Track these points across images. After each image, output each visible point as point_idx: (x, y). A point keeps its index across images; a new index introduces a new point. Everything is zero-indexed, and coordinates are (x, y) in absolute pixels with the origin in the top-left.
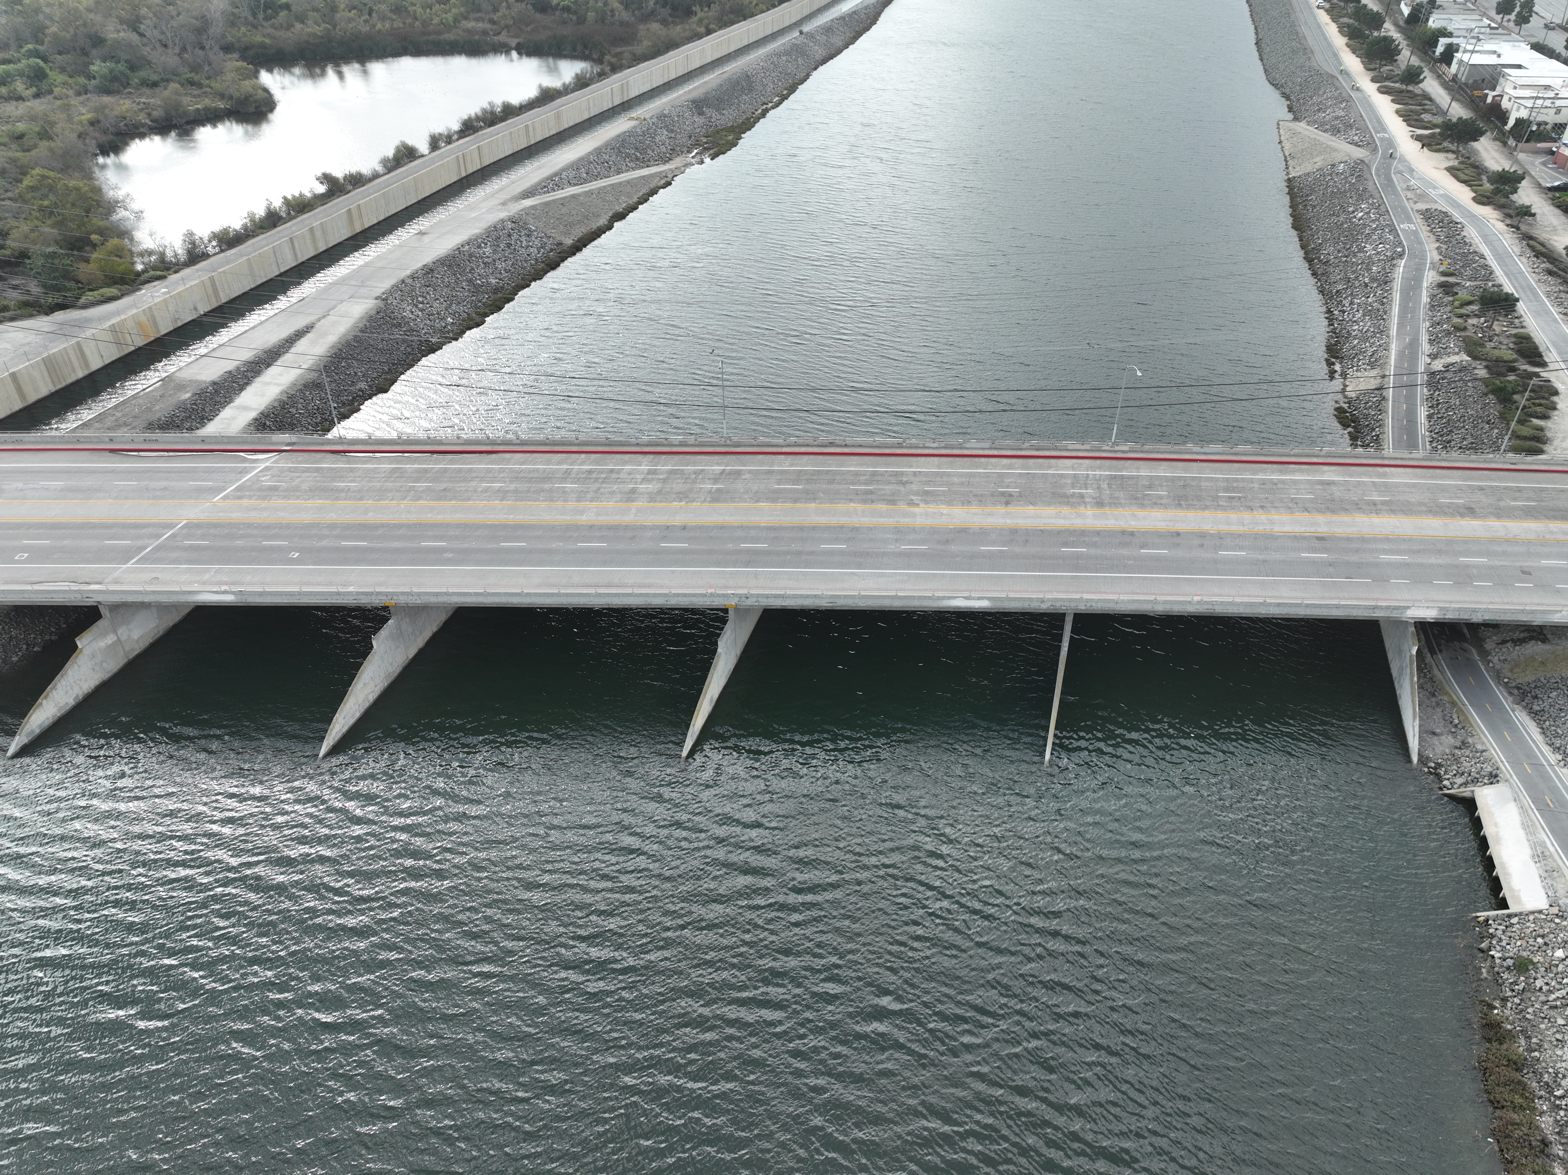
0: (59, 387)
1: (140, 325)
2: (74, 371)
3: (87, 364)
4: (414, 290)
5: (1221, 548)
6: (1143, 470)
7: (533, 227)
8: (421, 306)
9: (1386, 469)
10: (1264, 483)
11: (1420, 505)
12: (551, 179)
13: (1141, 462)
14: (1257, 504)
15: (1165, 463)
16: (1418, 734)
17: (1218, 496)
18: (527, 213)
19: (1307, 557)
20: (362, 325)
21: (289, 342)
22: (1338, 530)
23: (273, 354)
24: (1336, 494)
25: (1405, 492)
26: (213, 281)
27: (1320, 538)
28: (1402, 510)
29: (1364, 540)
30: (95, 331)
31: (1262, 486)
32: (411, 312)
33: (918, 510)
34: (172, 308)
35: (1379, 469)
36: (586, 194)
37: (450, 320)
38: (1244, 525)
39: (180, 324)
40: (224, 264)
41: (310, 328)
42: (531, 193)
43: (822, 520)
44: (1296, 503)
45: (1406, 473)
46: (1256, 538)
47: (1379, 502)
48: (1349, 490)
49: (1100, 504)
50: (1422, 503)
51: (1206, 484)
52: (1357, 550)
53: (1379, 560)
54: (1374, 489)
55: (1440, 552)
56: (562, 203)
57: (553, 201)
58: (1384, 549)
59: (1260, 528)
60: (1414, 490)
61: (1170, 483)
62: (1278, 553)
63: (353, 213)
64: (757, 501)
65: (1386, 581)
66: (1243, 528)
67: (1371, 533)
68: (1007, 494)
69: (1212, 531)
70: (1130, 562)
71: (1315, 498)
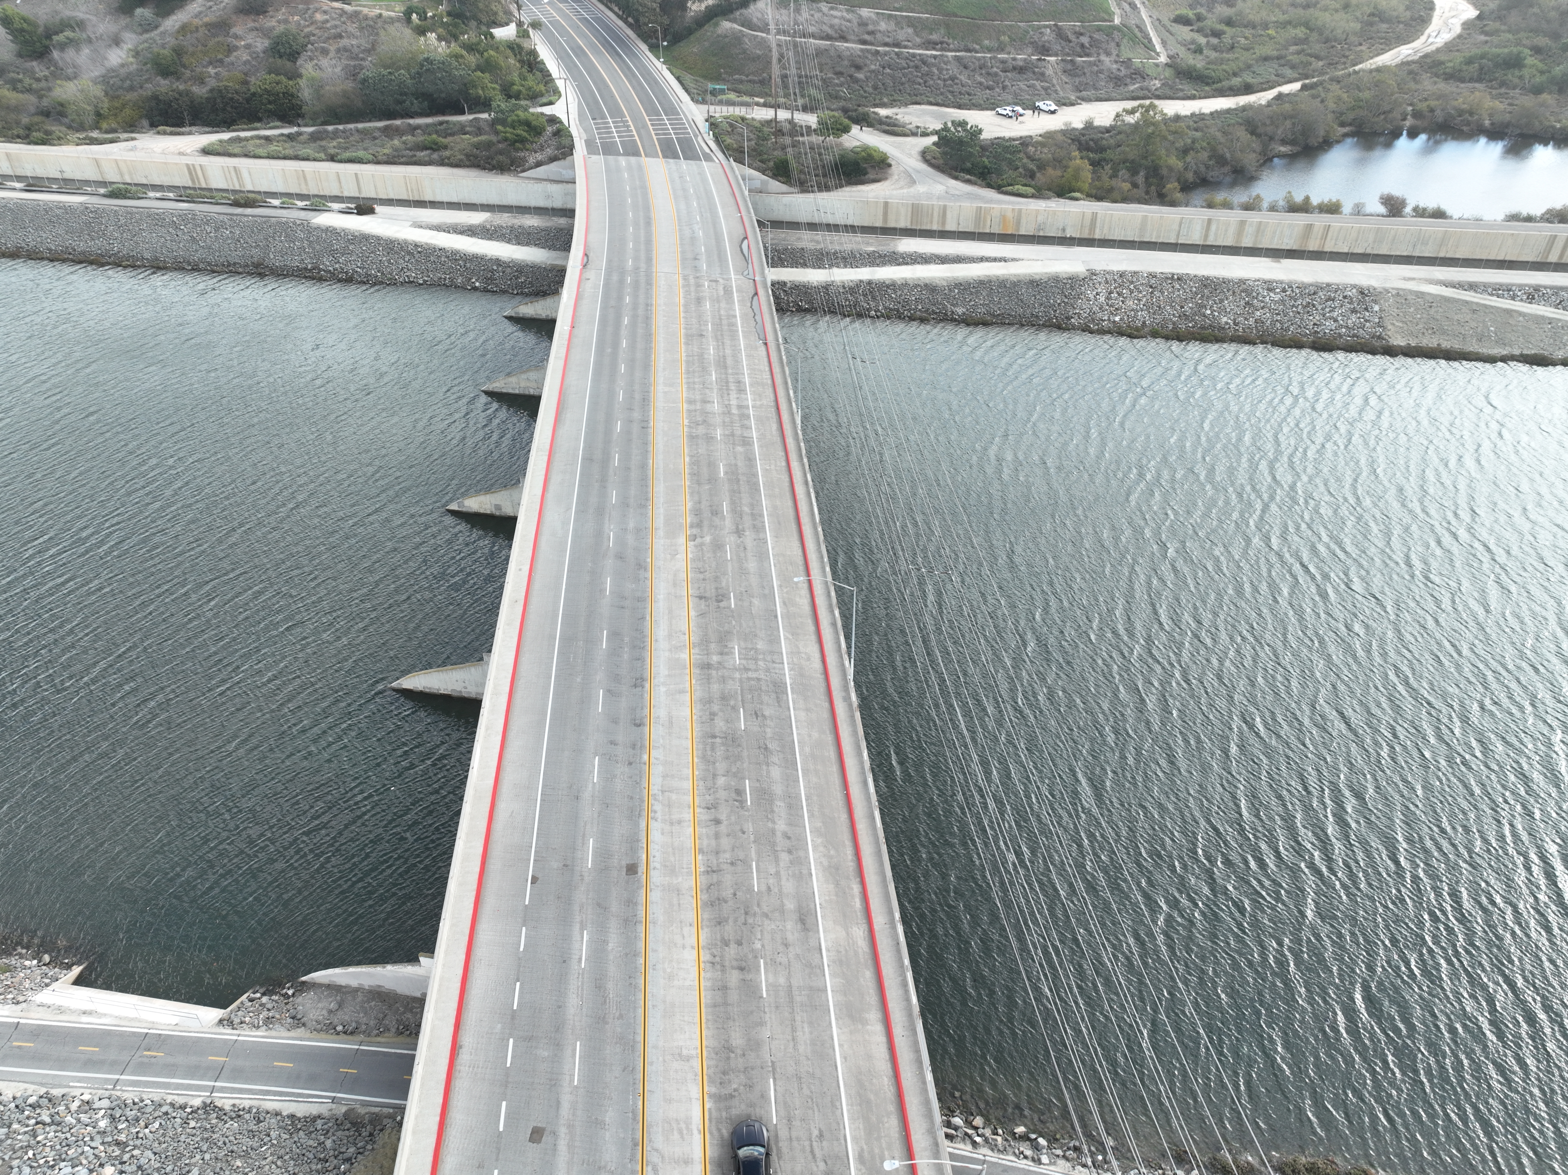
0: (914, 227)
1: (1003, 218)
2: (931, 222)
3: (944, 223)
4: (1132, 282)
5: (609, 759)
6: (803, 714)
7: (1376, 308)
8: (1114, 295)
9: (877, 1029)
10: (789, 838)
11: (749, 1040)
12: (1537, 289)
13: (826, 715)
14: (723, 817)
15: (829, 738)
16: (345, 987)
17: (744, 778)
18: (1399, 294)
19: (584, 843)
20: (1037, 277)
21: (982, 259)
22: (655, 896)
23: (958, 260)
24: (767, 922)
25: (794, 1030)
26: (1094, 216)
27: (632, 869)
28: (726, 1004)
29: (629, 922)
30: (966, 204)
31: (779, 834)
32: (1097, 294)
33: (682, 540)
34: (1040, 219)
35: (874, 1016)
36: (1539, 320)
37: (1117, 319)
38: (663, 792)
39: (1041, 234)
40: (1122, 210)
41: (1013, 260)
42: (1472, 287)
43: (659, 490)
44: (732, 864)
45: (869, 1057)
46: (632, 798)
47: (749, 977)
48: (786, 945)
49: (706, 666)
50: (754, 1045)
51: (776, 773)
52: (602, 906)
53: (577, 928)
54: (795, 983)
55: (599, 1020)
56: (1475, 309)
57: (1467, 302)
58: (605, 942)
59: (658, 807)
60: (801, 1049)
61: (769, 735)
62: (596, 815)
63: (1315, 229)
64: (691, 456)
65: (525, 921)
66: (654, 790)
67: (650, 937)
68: (721, 597)
69: (646, 757)
70: (579, 680)
71: (750, 890)
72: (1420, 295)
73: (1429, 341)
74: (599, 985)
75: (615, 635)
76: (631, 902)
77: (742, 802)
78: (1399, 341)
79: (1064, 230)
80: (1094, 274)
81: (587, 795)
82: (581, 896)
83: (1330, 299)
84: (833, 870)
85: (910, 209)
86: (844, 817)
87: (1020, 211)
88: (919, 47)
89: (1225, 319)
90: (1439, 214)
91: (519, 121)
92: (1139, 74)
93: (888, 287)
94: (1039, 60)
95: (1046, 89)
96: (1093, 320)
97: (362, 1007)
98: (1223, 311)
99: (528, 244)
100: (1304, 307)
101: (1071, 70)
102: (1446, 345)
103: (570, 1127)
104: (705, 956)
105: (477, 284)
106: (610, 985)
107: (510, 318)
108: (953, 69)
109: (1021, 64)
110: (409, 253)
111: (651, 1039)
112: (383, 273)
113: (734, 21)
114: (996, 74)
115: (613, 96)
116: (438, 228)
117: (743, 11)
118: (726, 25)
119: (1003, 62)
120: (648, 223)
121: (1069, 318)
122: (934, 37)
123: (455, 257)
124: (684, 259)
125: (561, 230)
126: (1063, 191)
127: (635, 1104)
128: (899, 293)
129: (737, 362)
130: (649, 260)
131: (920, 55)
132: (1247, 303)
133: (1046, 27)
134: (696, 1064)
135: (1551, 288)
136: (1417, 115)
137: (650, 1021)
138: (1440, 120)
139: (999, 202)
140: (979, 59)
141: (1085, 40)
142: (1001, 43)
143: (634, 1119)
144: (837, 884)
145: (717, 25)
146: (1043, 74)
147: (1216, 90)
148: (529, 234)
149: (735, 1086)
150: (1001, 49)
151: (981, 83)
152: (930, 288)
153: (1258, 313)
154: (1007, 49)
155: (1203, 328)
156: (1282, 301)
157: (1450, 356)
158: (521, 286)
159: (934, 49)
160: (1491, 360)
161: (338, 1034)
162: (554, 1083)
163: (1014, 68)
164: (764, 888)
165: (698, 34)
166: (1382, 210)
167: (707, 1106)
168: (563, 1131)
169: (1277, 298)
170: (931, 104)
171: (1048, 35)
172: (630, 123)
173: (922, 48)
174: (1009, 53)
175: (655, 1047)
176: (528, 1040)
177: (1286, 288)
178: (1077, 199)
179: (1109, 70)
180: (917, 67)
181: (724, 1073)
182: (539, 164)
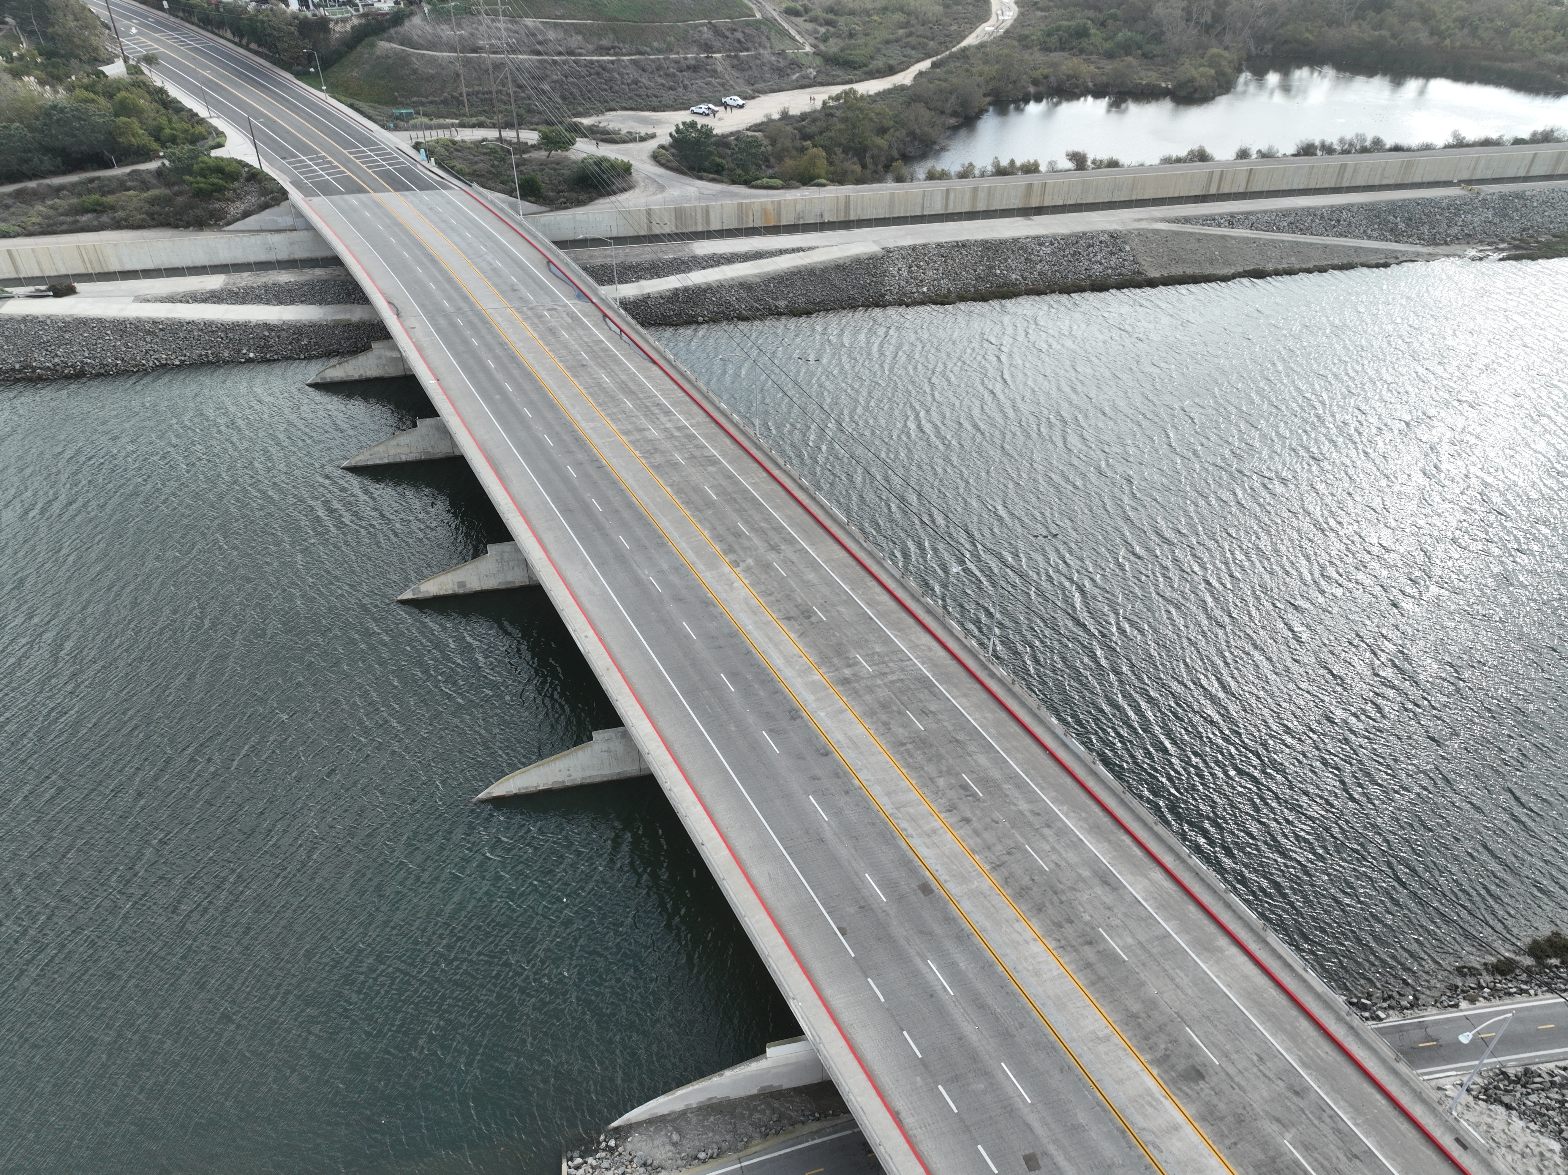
4: (925, 255)
5: (823, 796)
6: (964, 700)
7: (1128, 248)
8: (914, 268)
9: (1233, 951)
10: (1039, 814)
11: (1143, 1002)
12: (1232, 215)
13: (984, 695)
14: (969, 815)
15: (1003, 715)
16: (669, 1115)
17: (958, 774)
18: (1140, 233)
19: (863, 881)
20: (841, 262)
21: (781, 252)
22: (966, 905)
23: (758, 255)
24: (1078, 895)
25: (1172, 979)
26: (848, 198)
27: (926, 889)
28: (1100, 979)
29: (962, 938)
30: (727, 202)
31: (1027, 814)
32: (899, 269)
33: (727, 569)
34: (799, 208)
35: (1223, 941)
36: (1246, 240)
37: (925, 289)
38: (898, 809)
39: (801, 222)
40: (870, 190)
41: (810, 248)
42: (1187, 220)
43: (664, 524)
44: (1009, 853)
45: (1246, 978)
46: (874, 824)
47: (1101, 948)
48: (1109, 908)
49: (844, 681)
50: (1151, 1004)
51: (982, 760)
52: (925, 933)
53: (918, 961)
54: (1142, 939)
55: (1005, 1036)
56: (1199, 238)
57: (1191, 233)
58: (954, 964)
59: (904, 824)
60: (1190, 992)
61: (950, 728)
62: (853, 851)
63: (1035, 188)
64: (671, 486)
65: (864, 972)
66: (889, 808)
67: (991, 945)
68: (807, 614)
69: (856, 782)
70: (733, 728)
71: (1042, 871)
72: (1156, 232)
73: (1177, 270)
74: (981, 1006)
75: (734, 676)
76: (949, 920)
77: (974, 795)
78: (1154, 274)
79: (822, 216)
80: (889, 251)
81: (828, 834)
82: (899, 930)
83: (1089, 246)
84: (1095, 830)
85: (673, 214)
86: (1069, 780)
87: (779, 202)
88: (593, 53)
89: (1014, 276)
90: (1113, 164)
91: (209, 168)
92: (795, 64)
93: (705, 291)
94: (708, 57)
95: (723, 85)
96: (905, 294)
97: (703, 1126)
98: (1009, 268)
99: (292, 302)
100: (1073, 255)
101: (740, 66)
102: (1189, 271)
103: (1055, 1141)
104: (1052, 945)
105: (251, 355)
106: (990, 1001)
107: (316, 386)
108: (633, 73)
109: (693, 62)
110: (148, 332)
111: (1063, 1035)
112: (123, 360)
113: (390, 40)
114: (674, 75)
115: (288, 132)
116: (172, 299)
117: (399, 29)
118: (383, 46)
119: (677, 62)
120: (433, 261)
121: (883, 296)
122: (605, 42)
123: (209, 328)
124: (503, 293)
125: (326, 281)
126: (806, 179)
127: (1094, 1097)
128: (718, 295)
129: (641, 385)
130: (465, 298)
131: (598, 61)
132: (1027, 259)
133: (702, 25)
134: (1116, 1039)
135: (1242, 213)
136: (1035, 82)
137: (1051, 1020)
138: (1055, 85)
139: (756, 196)
140: (653, 61)
141: (739, 35)
142: (669, 44)
143: (1105, 1110)
144: (1109, 841)
145: (373, 45)
146: (715, 71)
147: (866, 73)
148: (289, 291)
149: (1163, 1046)
150: (670, 50)
151: (663, 85)
152: (745, 286)
153: (1039, 267)
154: (675, 50)
155: (999, 286)
156: (1053, 253)
157: (1195, 280)
158: (306, 349)
159: (608, 54)
160: (1225, 279)
161: (704, 1162)
162: (1010, 1109)
163: (689, 67)
164: (1053, 866)
165: (352, 56)
166: (1070, 165)
167: (1155, 1073)
168: (1052, 1148)
169: (1048, 250)
170: (625, 109)
171: (707, 34)
172: (330, 159)
173: (596, 55)
174: (678, 53)
175: (1073, 1040)
176: (954, 1081)
177: (1053, 240)
178: (824, 185)
179: (770, 62)
180: (598, 74)
181: (1146, 1038)
182: (246, 215)
